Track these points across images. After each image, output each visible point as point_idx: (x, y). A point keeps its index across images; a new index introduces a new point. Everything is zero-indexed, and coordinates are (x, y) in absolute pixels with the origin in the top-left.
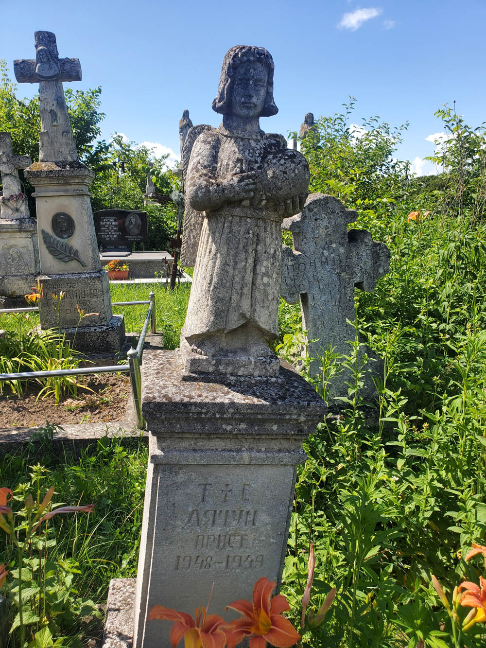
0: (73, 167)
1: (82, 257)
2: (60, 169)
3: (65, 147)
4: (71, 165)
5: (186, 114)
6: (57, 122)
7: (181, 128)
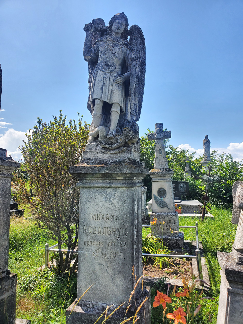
0: (167, 170)
1: (169, 206)
2: (162, 171)
3: (164, 163)
4: (166, 169)
5: (207, 137)
6: (162, 154)
7: (204, 143)
